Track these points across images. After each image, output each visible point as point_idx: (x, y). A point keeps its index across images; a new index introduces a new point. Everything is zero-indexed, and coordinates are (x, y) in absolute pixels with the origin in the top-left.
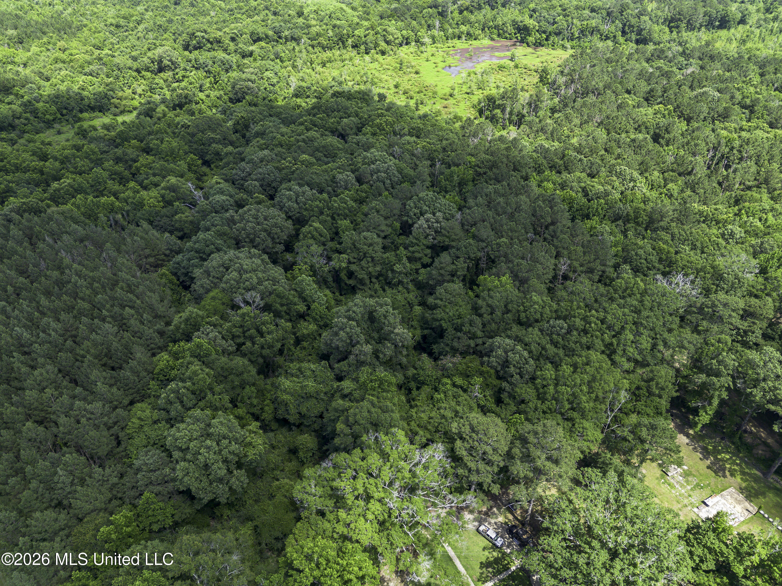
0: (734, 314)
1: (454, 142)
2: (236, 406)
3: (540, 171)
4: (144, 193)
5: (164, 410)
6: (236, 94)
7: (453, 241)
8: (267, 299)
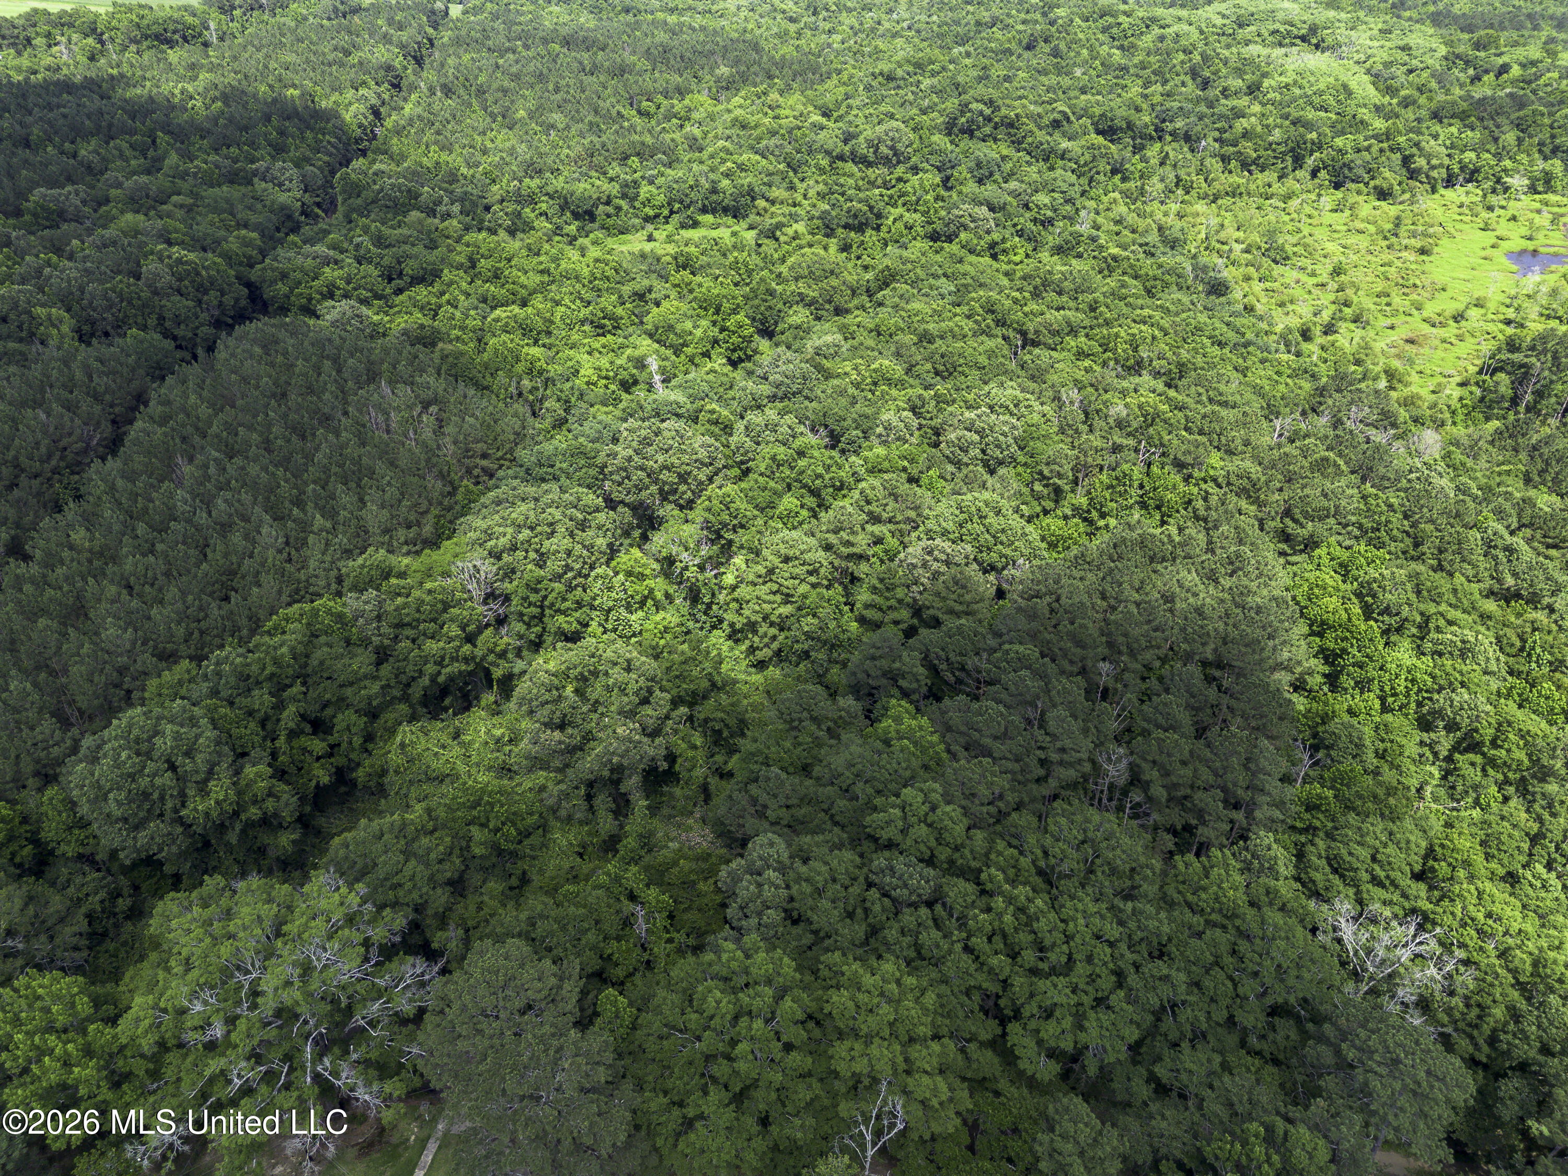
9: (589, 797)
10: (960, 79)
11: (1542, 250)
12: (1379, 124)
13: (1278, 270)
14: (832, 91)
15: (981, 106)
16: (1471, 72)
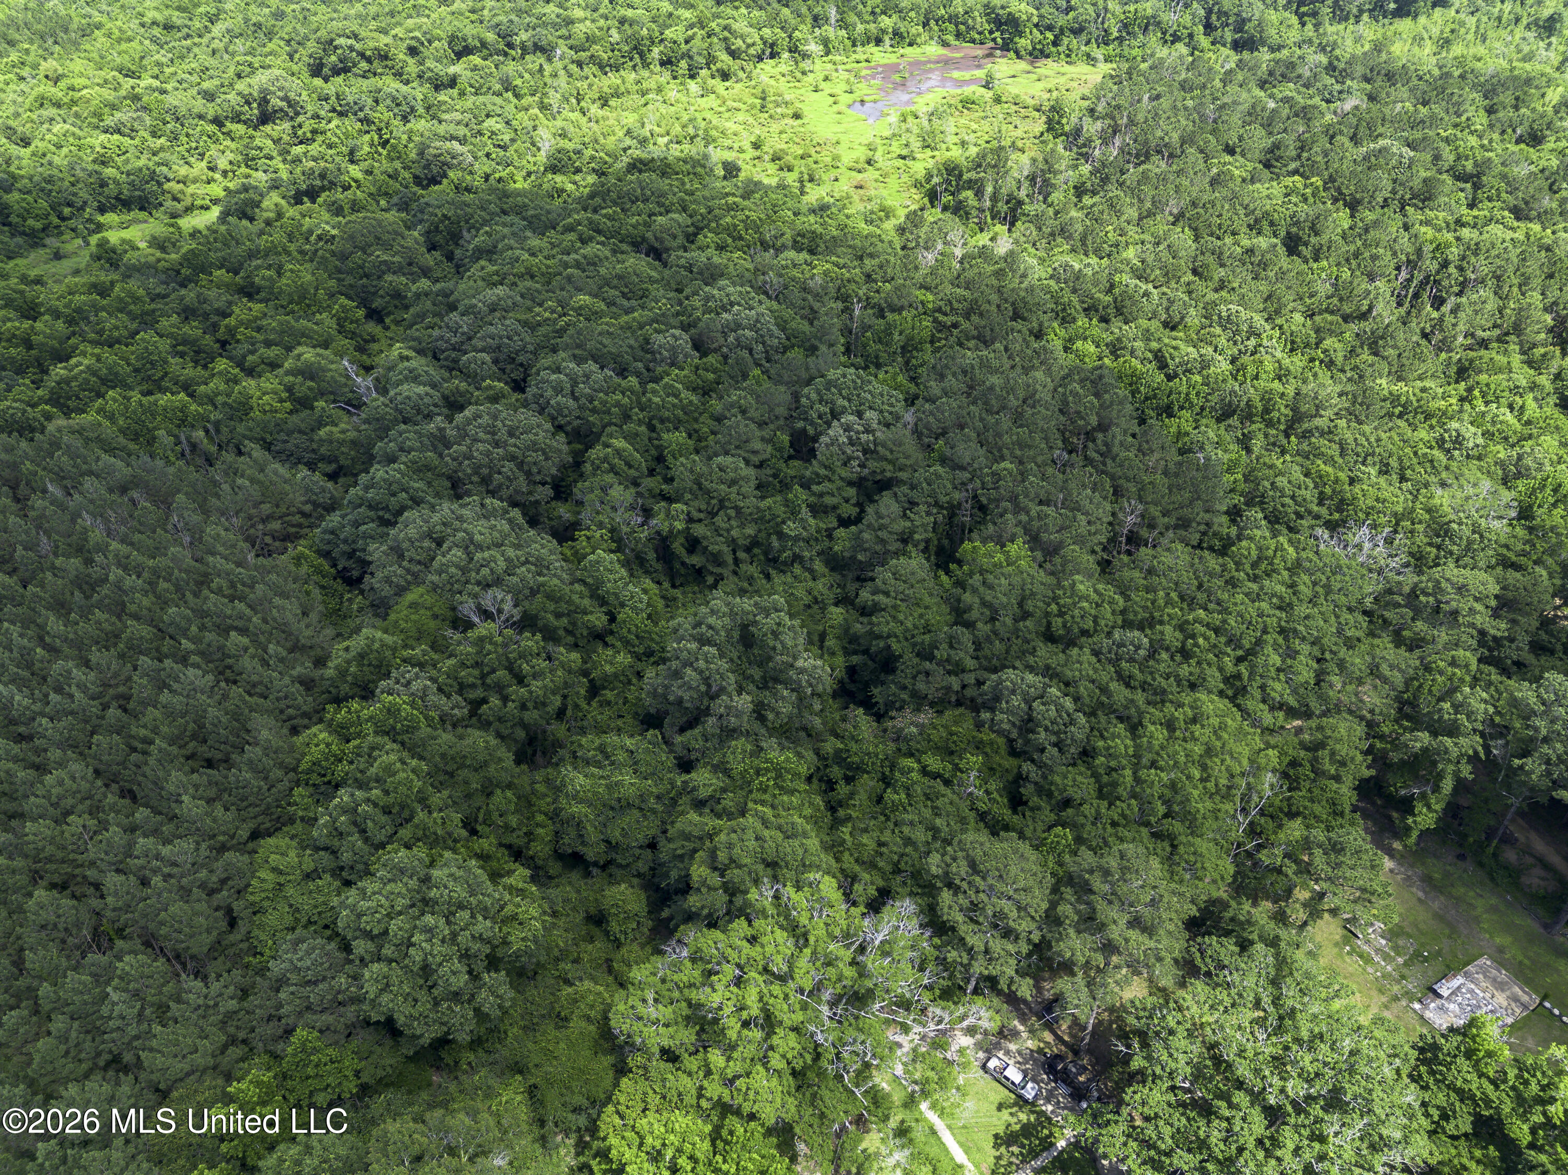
0: (1479, 607)
1: (888, 261)
2: (474, 832)
3: (1066, 320)
4: (249, 384)
5: (326, 849)
6: (427, 166)
7: (900, 470)
8: (526, 604)
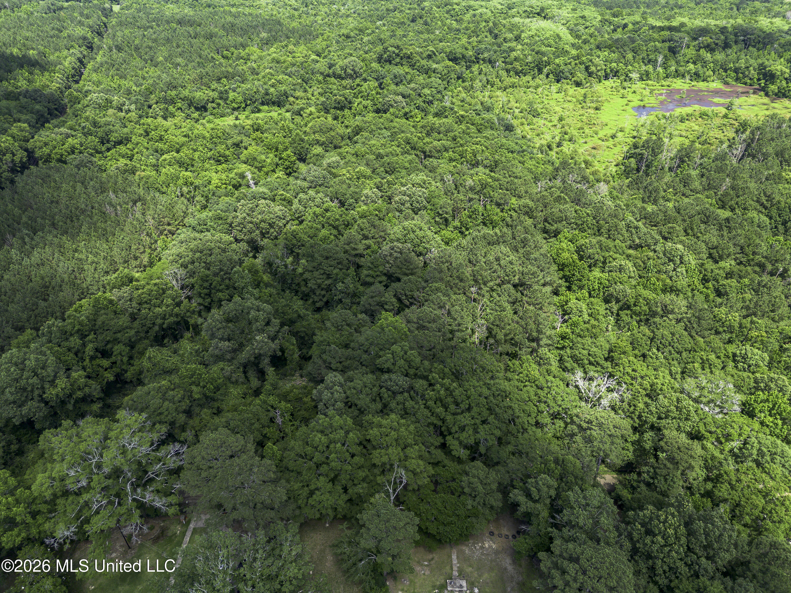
8: (191, 278)
9: (245, 372)
10: (382, 36)
11: (647, 105)
12: (574, 52)
13: (535, 120)
14: (320, 44)
15: (393, 49)
16: (612, 27)
